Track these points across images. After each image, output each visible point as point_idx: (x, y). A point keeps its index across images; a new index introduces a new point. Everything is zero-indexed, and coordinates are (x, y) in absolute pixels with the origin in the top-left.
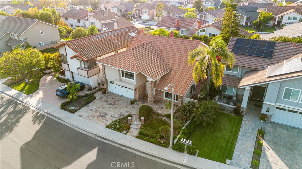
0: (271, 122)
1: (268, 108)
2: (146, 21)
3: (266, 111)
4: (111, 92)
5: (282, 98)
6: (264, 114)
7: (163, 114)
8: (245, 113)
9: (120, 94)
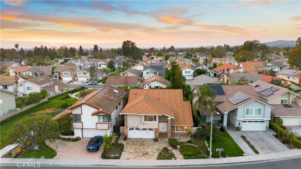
0: (242, 131)
1: (239, 123)
2: (70, 82)
3: (239, 125)
4: (129, 138)
5: (245, 115)
6: (238, 127)
7: (185, 141)
8: (226, 129)
9: (138, 137)
